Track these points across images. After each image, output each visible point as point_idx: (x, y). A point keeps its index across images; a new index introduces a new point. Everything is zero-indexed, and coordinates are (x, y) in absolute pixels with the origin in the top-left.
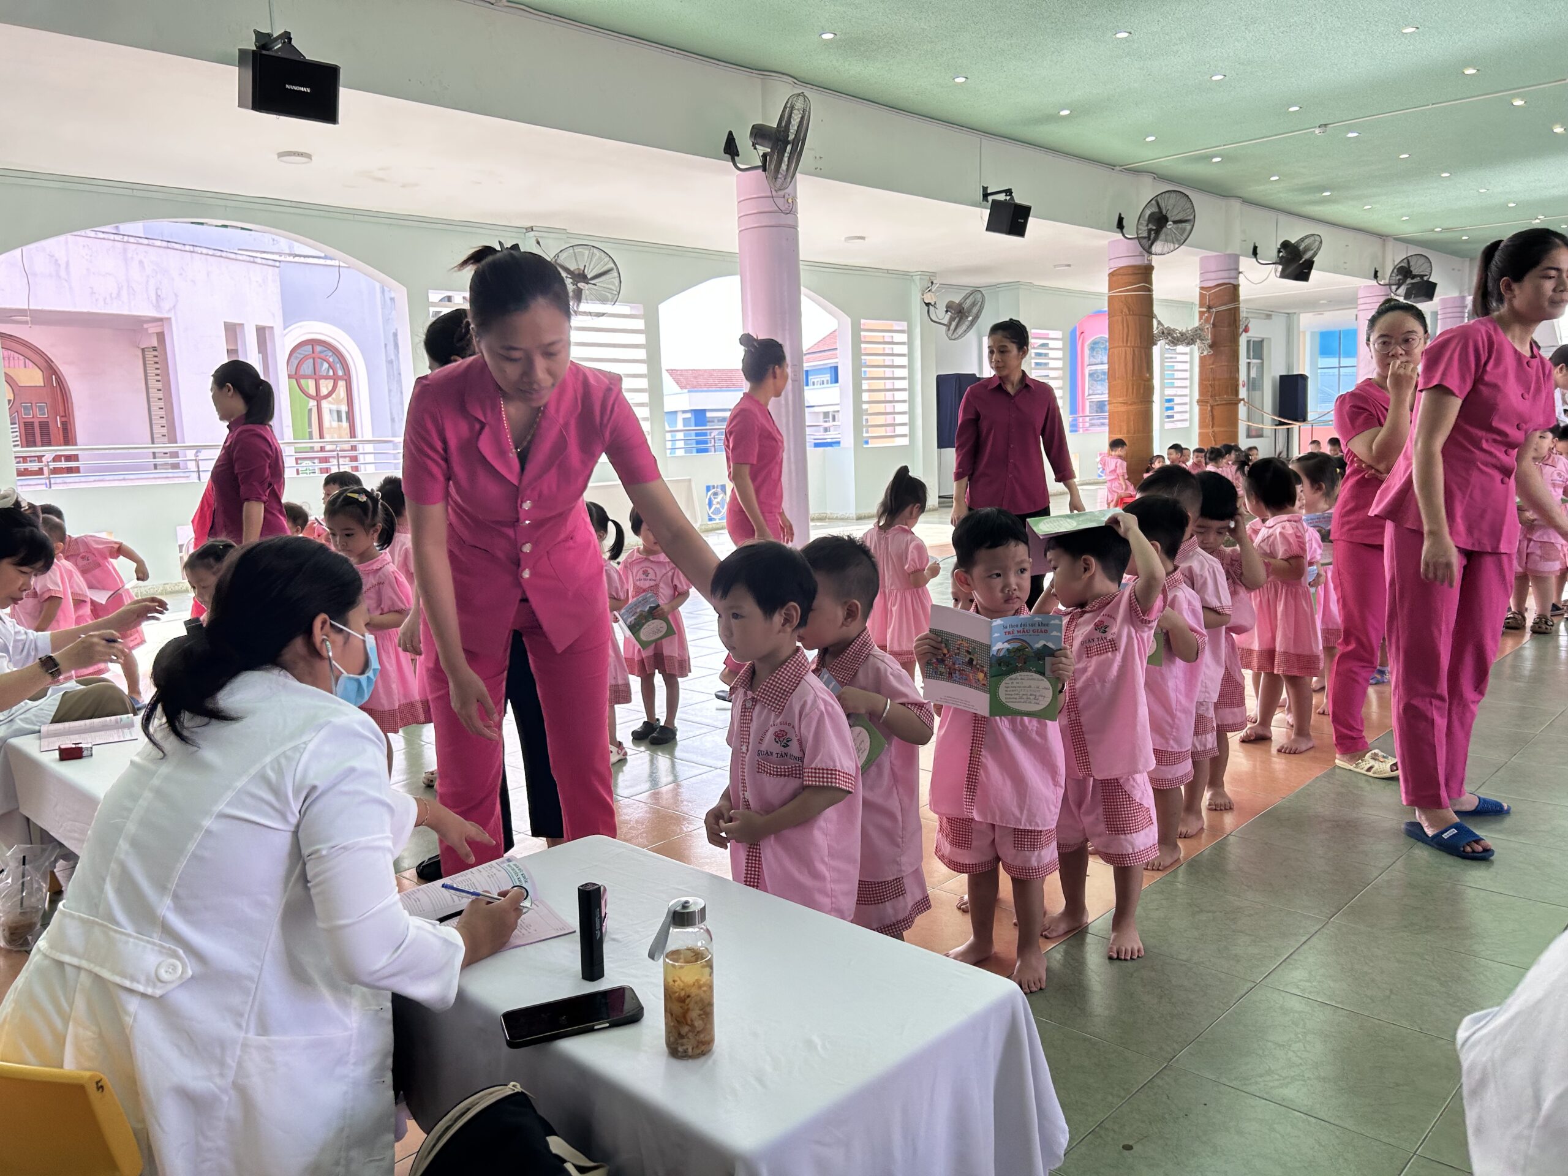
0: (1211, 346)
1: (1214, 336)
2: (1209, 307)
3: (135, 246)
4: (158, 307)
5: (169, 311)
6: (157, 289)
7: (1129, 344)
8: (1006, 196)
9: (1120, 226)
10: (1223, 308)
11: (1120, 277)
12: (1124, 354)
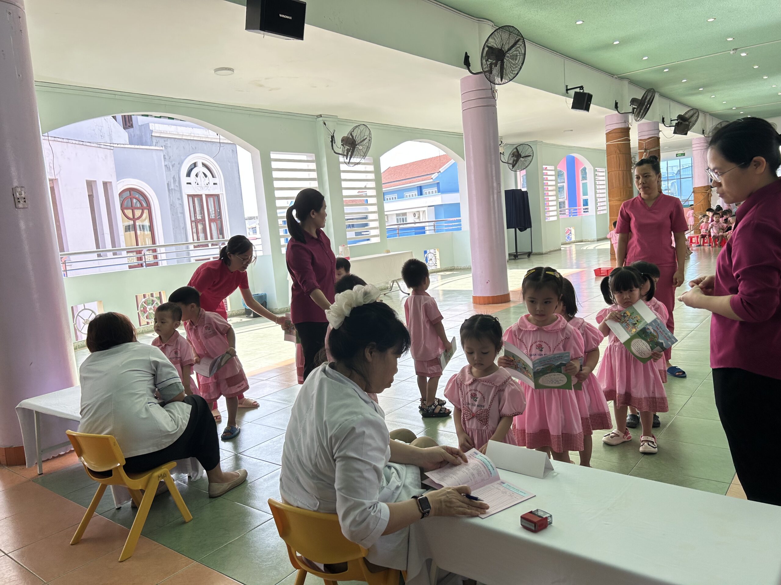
2: (646, 150)
4: (51, 173)
5: (58, 175)
6: (50, 163)
7: (620, 169)
8: (580, 89)
9: (616, 107)
10: (652, 150)
11: (614, 134)
12: (618, 175)
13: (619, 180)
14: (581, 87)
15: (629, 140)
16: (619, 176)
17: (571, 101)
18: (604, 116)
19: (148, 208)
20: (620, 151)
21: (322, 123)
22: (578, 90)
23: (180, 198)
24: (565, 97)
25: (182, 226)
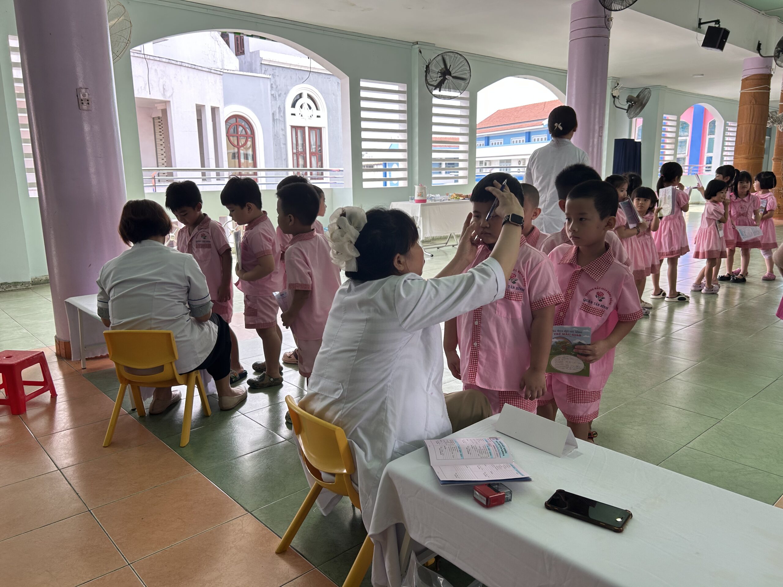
3: (152, 62)
4: (164, 95)
5: (170, 97)
6: (164, 85)
7: (753, 122)
8: (716, 24)
9: (759, 49)
11: (752, 81)
12: (749, 128)
13: (750, 135)
14: (717, 22)
15: (769, 89)
16: (750, 131)
17: (702, 37)
18: (743, 59)
19: (252, 136)
20: (756, 102)
21: (418, 52)
22: (713, 24)
23: (283, 128)
24: (696, 33)
25: (284, 157)
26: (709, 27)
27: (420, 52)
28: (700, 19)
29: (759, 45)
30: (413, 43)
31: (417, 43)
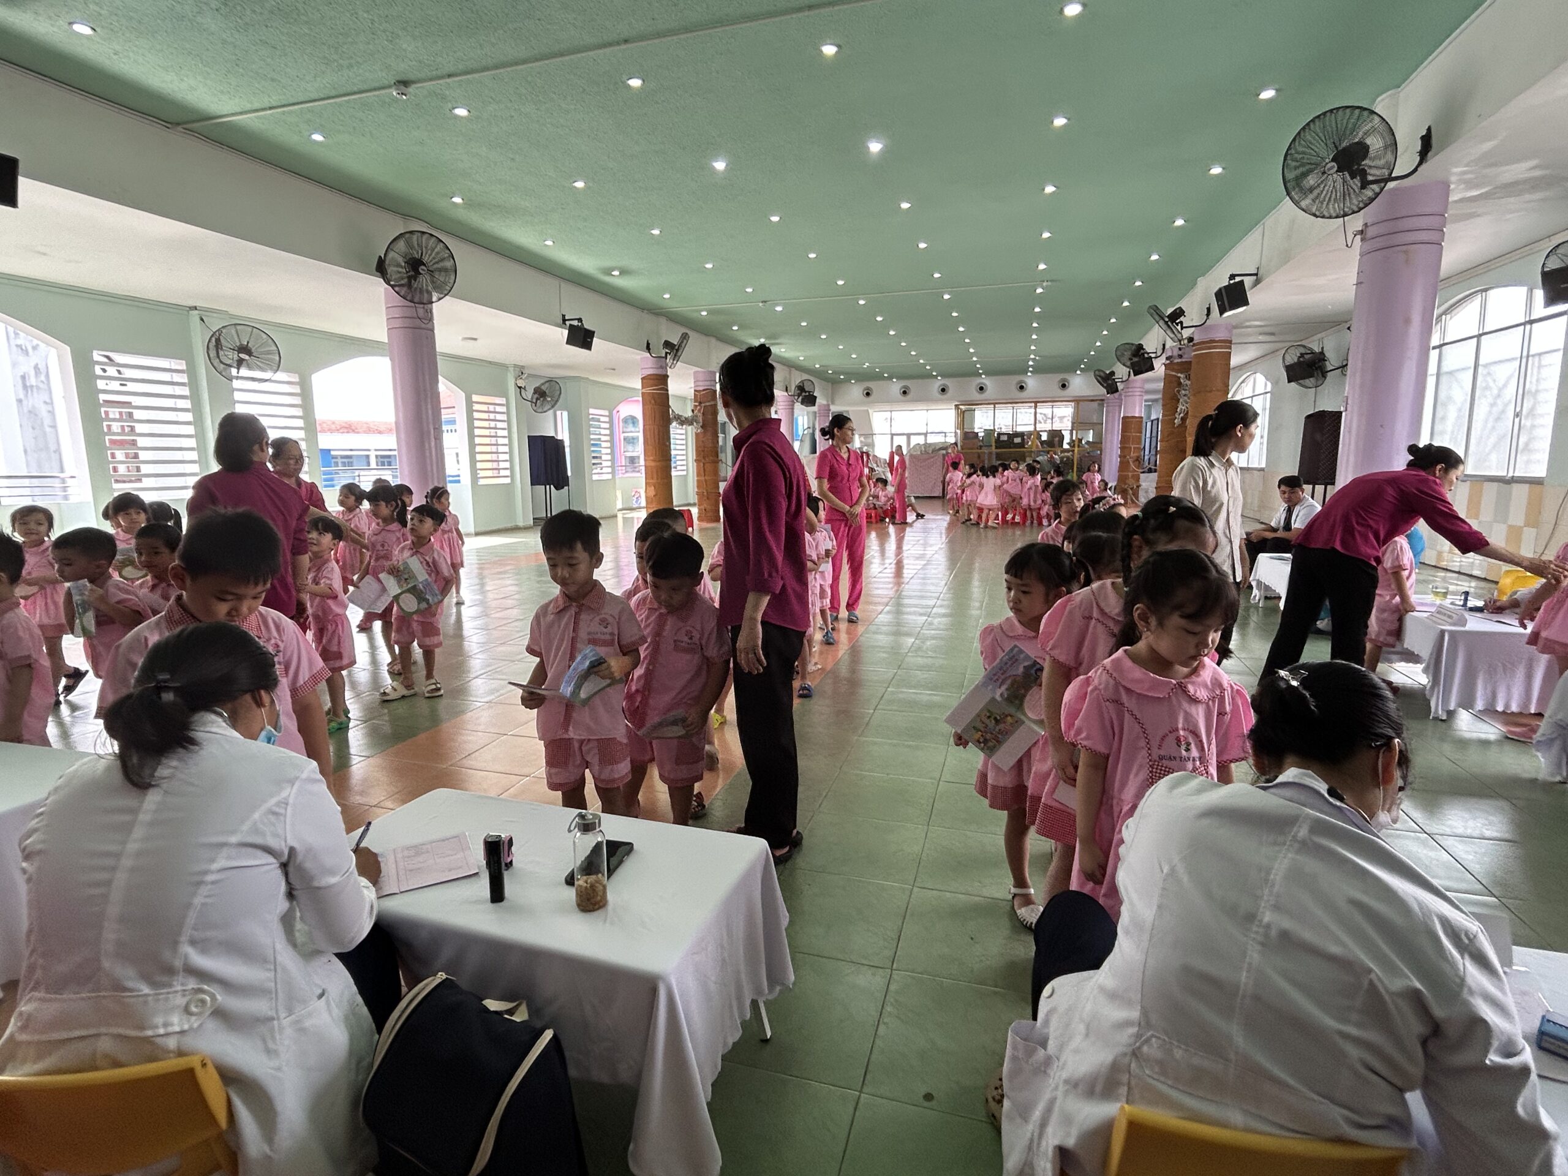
0: (702, 427)
1: (703, 421)
2: (700, 403)
7: (655, 424)
8: (579, 322)
9: (648, 348)
10: (708, 404)
11: (649, 380)
12: (652, 430)
13: (654, 437)
14: (580, 320)
15: (667, 390)
16: (653, 432)
17: (566, 332)
20: (656, 402)
21: (198, 320)
22: (575, 323)
24: (559, 329)
25: (53, 447)
26: (570, 325)
27: (202, 320)
28: (564, 316)
29: (648, 344)
30: (190, 308)
31: (195, 308)
